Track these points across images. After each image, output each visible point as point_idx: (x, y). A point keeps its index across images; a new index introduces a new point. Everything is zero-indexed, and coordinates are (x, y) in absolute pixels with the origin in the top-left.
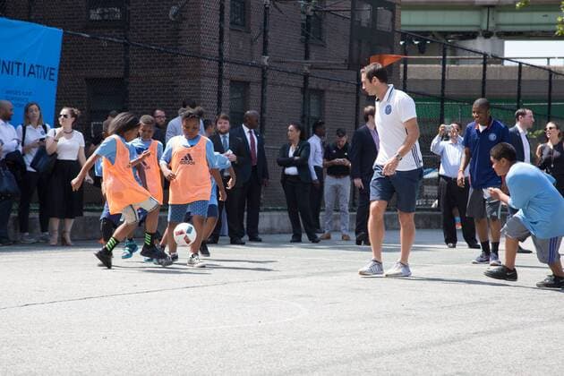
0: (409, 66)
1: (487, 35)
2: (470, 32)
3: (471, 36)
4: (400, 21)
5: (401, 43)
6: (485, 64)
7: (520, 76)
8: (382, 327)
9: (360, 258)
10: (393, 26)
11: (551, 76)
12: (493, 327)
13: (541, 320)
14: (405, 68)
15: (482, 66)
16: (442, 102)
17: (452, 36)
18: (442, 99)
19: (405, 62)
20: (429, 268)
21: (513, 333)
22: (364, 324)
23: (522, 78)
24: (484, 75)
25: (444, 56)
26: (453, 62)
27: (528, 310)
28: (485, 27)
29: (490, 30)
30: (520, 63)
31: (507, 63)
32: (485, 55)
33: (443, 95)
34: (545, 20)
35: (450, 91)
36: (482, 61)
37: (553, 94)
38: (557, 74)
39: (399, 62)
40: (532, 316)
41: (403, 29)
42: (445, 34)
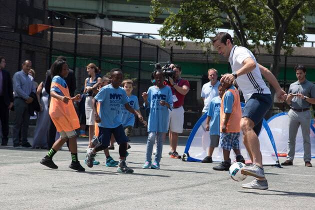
0: (54, 33)
1: (102, 16)
2: (92, 14)
3: (93, 16)
4: (48, 4)
5: (49, 18)
6: (102, 35)
7: (123, 44)
8: (38, 198)
9: (21, 155)
10: (45, 7)
11: (141, 45)
12: (108, 198)
13: (136, 194)
14: (52, 34)
15: (100, 36)
16: (75, 57)
17: (80, 16)
18: (75, 55)
19: (52, 30)
20: (66, 162)
21: (120, 202)
22: (26, 197)
23: (124, 45)
24: (101, 42)
25: (77, 28)
26: (81, 32)
27: (129, 188)
28: (100, 12)
29: (103, 13)
30: (123, 36)
31: (114, 35)
32: (102, 29)
33: (75, 52)
34: (137, 10)
35: (80, 50)
36: (100, 32)
37: (142, 56)
38: (144, 43)
39: (47, 30)
40: (131, 192)
41: (50, 9)
42: (76, 14)
